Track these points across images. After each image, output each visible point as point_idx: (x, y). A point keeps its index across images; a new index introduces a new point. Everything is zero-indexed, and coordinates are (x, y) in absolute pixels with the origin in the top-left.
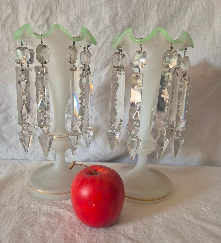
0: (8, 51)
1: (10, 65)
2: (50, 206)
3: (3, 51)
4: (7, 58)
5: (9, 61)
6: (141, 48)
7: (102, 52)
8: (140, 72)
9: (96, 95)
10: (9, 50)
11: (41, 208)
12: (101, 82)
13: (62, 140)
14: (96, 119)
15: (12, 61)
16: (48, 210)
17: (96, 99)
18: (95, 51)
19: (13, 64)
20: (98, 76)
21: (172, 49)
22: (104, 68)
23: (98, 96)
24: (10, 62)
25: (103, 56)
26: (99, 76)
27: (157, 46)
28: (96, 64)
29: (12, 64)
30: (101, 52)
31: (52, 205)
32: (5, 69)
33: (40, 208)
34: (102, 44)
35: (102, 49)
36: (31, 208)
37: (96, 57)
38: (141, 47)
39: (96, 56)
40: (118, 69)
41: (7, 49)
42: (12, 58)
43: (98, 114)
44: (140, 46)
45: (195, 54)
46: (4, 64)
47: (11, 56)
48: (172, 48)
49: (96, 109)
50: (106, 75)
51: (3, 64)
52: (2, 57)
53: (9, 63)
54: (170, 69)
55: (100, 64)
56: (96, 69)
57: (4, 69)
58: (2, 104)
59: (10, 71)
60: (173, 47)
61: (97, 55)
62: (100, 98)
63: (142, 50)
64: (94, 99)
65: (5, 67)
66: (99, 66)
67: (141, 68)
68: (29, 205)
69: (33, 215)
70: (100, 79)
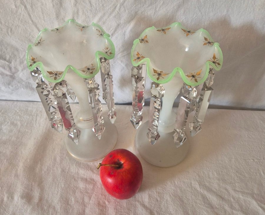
0: (15, 9)
2: (86, 171)
3: (10, 9)
4: (16, 17)
5: (19, 19)
9: (121, 50)
10: (16, 7)
11: (79, 172)
12: (126, 38)
14: (121, 70)
15: (23, 18)
16: (84, 175)
17: (121, 54)
18: (116, 6)
19: (25, 22)
20: (122, 32)
22: (128, 23)
23: (123, 51)
24: (20, 20)
25: (127, 11)
26: (123, 32)
28: (118, 19)
29: (24, 22)
30: (124, 7)
31: (87, 169)
32: (17, 27)
35: (125, 4)
36: (71, 173)
37: (118, 13)
39: (118, 11)
41: (14, 7)
42: (22, 15)
43: (124, 66)
45: (241, 13)
46: (15, 22)
47: (21, 14)
49: (122, 61)
50: (131, 30)
51: (14, 22)
52: (11, 16)
55: (123, 19)
56: (118, 25)
57: (16, 27)
59: (23, 29)
61: (119, 10)
62: (125, 52)
64: (119, 54)
65: (17, 25)
66: (122, 21)
68: (69, 169)
70: (124, 35)
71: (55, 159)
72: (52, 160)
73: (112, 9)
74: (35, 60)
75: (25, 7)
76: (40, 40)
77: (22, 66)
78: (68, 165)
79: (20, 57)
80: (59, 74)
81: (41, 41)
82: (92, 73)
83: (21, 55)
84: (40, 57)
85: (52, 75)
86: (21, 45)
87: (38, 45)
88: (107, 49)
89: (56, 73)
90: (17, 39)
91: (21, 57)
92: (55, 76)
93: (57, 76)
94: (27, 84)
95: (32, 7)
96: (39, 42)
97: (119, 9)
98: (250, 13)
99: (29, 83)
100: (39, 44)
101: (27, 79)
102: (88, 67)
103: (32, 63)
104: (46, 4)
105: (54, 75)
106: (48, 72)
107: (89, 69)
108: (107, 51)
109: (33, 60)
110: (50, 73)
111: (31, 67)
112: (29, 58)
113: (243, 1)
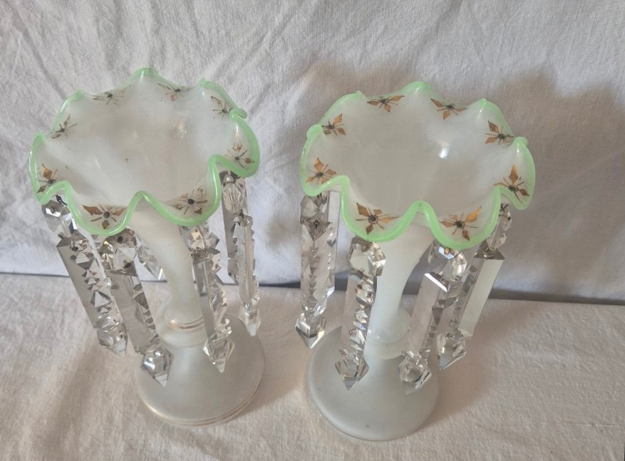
1: (19, 76)
2: (185, 447)
5: (12, 67)
7: (286, 39)
9: (275, 150)
11: (169, 451)
12: (287, 121)
15: (21, 65)
17: (273, 161)
18: (264, 36)
19: (27, 73)
20: (277, 103)
22: (293, 83)
23: (280, 154)
24: (14, 67)
25: (290, 51)
26: (281, 104)
28: (268, 72)
29: (24, 73)
30: (283, 39)
31: (190, 445)
32: (7, 87)
34: (284, 19)
35: (286, 31)
36: (150, 451)
37: (268, 54)
39: (268, 49)
42: (18, 57)
43: (281, 191)
47: (15, 52)
49: (276, 180)
50: (301, 101)
53: (13, 72)
55: (280, 71)
56: (268, 87)
59: (23, 92)
61: (270, 47)
62: (284, 157)
64: (268, 160)
65: (6, 83)
66: (277, 78)
68: (144, 442)
70: (283, 112)
71: (110, 420)
72: (104, 422)
73: (251, 45)
74: (53, 177)
75: (26, 34)
76: (66, 123)
77: (23, 187)
78: (142, 433)
79: (16, 166)
80: (115, 214)
81: (69, 125)
82: (199, 212)
83: (19, 160)
84: (67, 167)
85: (96, 216)
86: (20, 134)
87: (59, 136)
88: (240, 148)
89: (106, 210)
90: (9, 118)
91: (21, 165)
92: (104, 219)
93: (109, 219)
94: (38, 233)
95: (43, 35)
96: (63, 127)
97: (271, 45)
98: (607, 60)
99: (41, 230)
100: (62, 134)
101: (36, 222)
102: (189, 197)
103: (44, 184)
104: (79, 29)
105: (102, 216)
106: (86, 208)
107: (191, 202)
108: (238, 154)
109: (47, 174)
110: (92, 211)
111: (41, 193)
112: (38, 169)
113: (590, 29)
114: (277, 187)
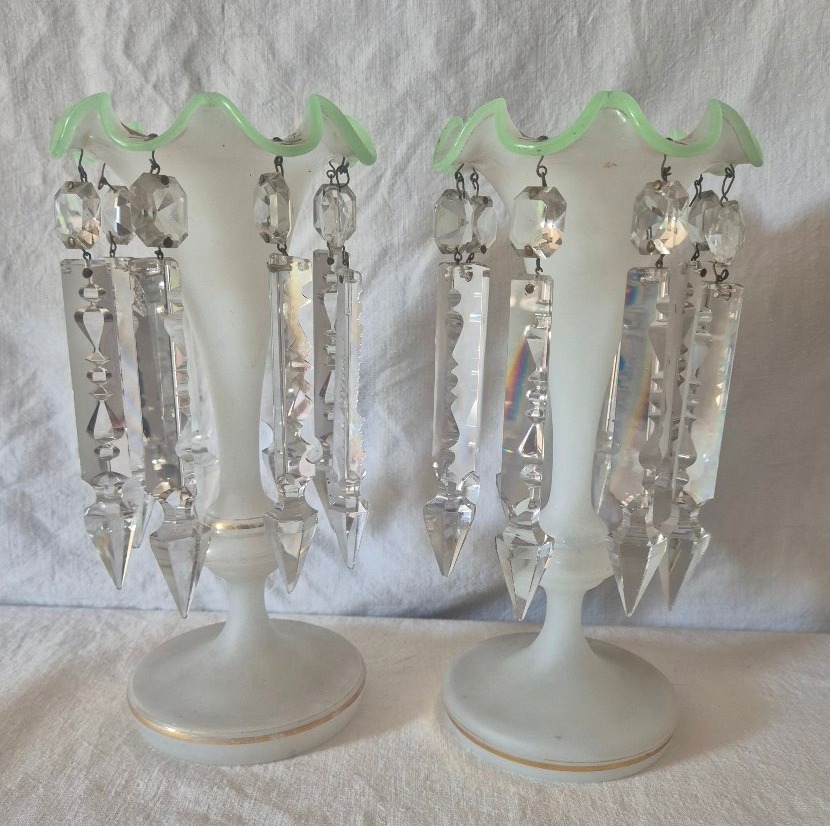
0: (42, 187)
1: (52, 241)
2: (206, 788)
3: (24, 189)
4: (38, 216)
6: (543, 176)
7: (409, 180)
8: (540, 272)
9: (391, 352)
10: (45, 181)
11: (173, 794)
12: (409, 302)
13: (249, 536)
14: (388, 449)
17: (388, 372)
18: (381, 176)
20: (397, 278)
21: (668, 178)
22: (419, 246)
23: (398, 358)
25: (416, 198)
26: (401, 279)
27: (608, 166)
28: (385, 229)
30: (406, 180)
32: (32, 258)
33: (167, 793)
34: (408, 149)
35: (410, 170)
37: (386, 204)
38: (542, 170)
39: (386, 197)
40: (458, 256)
41: (37, 181)
43: (396, 429)
44: (539, 167)
45: (789, 180)
46: (28, 238)
48: (665, 172)
49: (391, 410)
50: (428, 271)
51: (25, 237)
52: (20, 213)
53: (46, 235)
54: (663, 255)
55: (401, 227)
56: (384, 252)
57: (28, 258)
58: (29, 394)
59: (52, 266)
60: (669, 168)
61: (389, 193)
62: (404, 365)
63: (545, 184)
64: (382, 370)
65: (33, 252)
66: (398, 238)
67: (541, 255)
69: (140, 819)
70: (404, 291)
72: (55, 757)
73: (365, 189)
77: (15, 417)
79: (13, 382)
83: (20, 374)
90: (22, 306)
91: (20, 382)
97: (391, 190)
114: (391, 424)
